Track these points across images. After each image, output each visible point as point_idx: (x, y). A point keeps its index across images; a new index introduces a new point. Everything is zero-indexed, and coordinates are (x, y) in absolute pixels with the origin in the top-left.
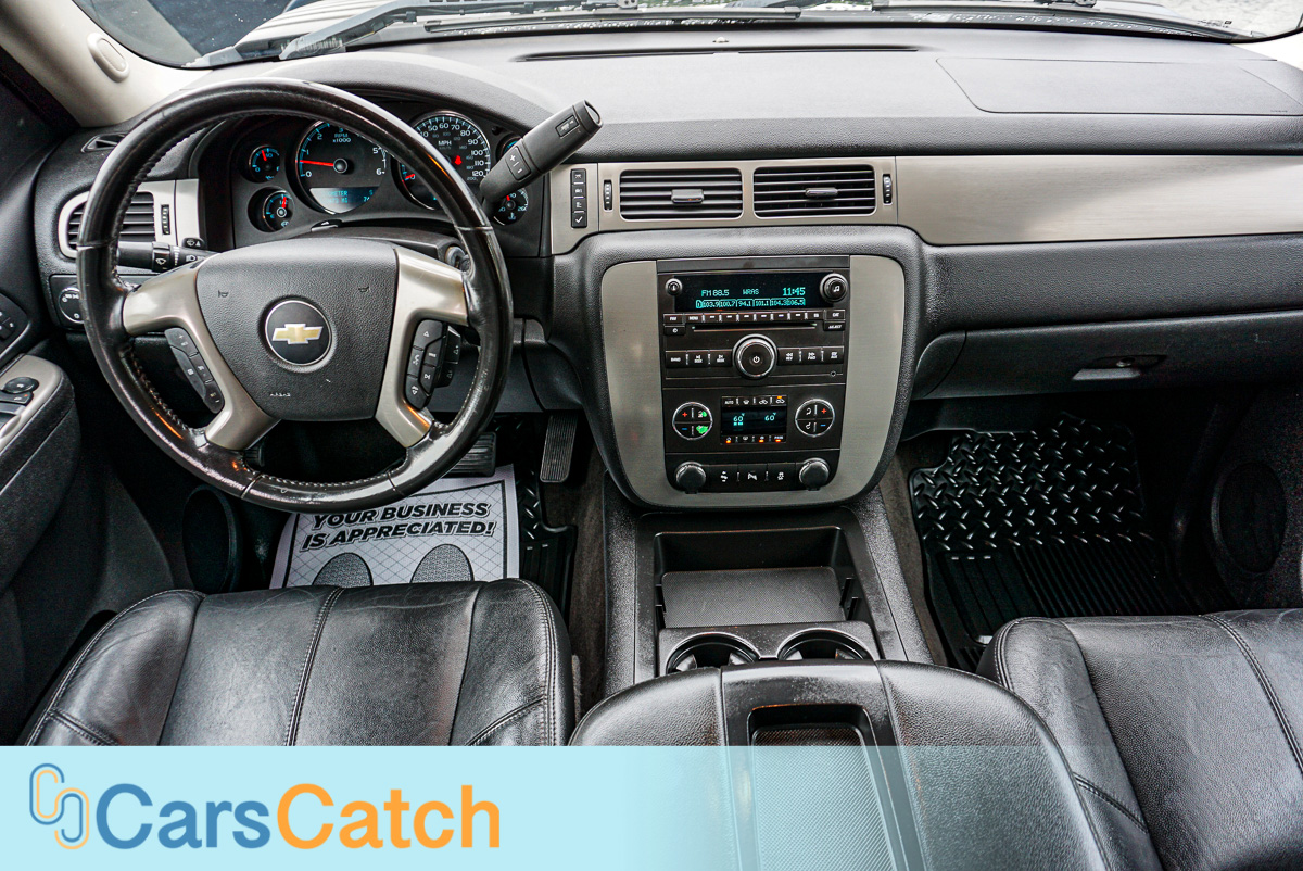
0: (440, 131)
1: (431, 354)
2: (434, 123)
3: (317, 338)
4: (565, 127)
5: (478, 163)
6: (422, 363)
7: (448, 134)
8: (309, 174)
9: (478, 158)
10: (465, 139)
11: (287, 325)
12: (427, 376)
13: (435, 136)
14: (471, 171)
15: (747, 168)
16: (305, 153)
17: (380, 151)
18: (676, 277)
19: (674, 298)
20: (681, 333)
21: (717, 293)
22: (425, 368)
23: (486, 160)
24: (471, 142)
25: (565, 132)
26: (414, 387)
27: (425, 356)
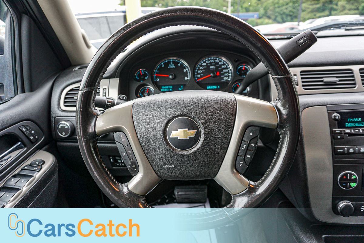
0: (211, 63)
1: (252, 145)
2: (208, 60)
3: (194, 136)
4: (302, 41)
5: (226, 75)
6: (247, 149)
7: (214, 64)
8: (158, 80)
9: (226, 73)
10: (221, 65)
11: (178, 129)
12: (248, 156)
13: (209, 65)
14: (223, 78)
15: (355, 68)
16: (157, 72)
17: (187, 71)
18: (337, 113)
19: (336, 122)
20: (342, 138)
21: (355, 120)
22: (248, 152)
23: (229, 73)
24: (223, 67)
25: (301, 43)
26: (241, 162)
27: (248, 145)
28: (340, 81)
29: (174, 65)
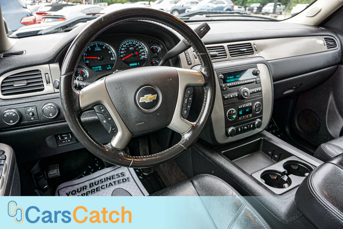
0: (129, 45)
1: (190, 99)
2: (127, 42)
3: (155, 99)
4: (202, 29)
5: (143, 53)
7: (132, 45)
8: (88, 62)
9: (142, 52)
10: (137, 47)
11: (145, 96)
12: (189, 107)
13: (128, 46)
14: (141, 56)
15: (225, 45)
16: (85, 55)
17: (111, 52)
18: (221, 74)
19: (222, 80)
20: (226, 89)
21: (231, 77)
22: (188, 104)
23: (145, 52)
24: (139, 47)
25: (202, 31)
26: (185, 111)
27: (188, 100)
28: (219, 54)
29: (100, 48)
